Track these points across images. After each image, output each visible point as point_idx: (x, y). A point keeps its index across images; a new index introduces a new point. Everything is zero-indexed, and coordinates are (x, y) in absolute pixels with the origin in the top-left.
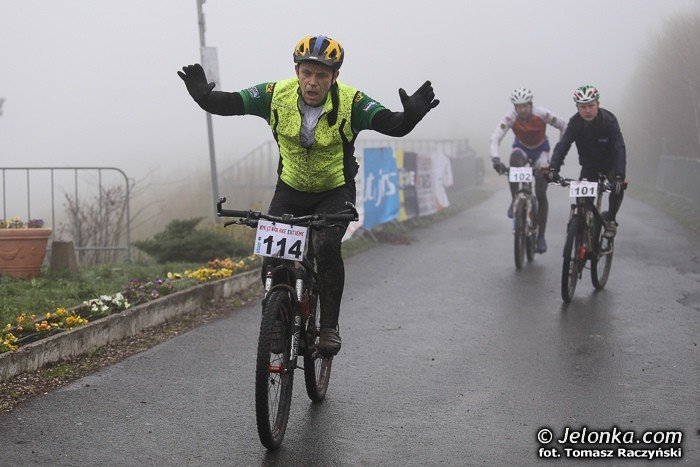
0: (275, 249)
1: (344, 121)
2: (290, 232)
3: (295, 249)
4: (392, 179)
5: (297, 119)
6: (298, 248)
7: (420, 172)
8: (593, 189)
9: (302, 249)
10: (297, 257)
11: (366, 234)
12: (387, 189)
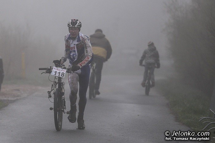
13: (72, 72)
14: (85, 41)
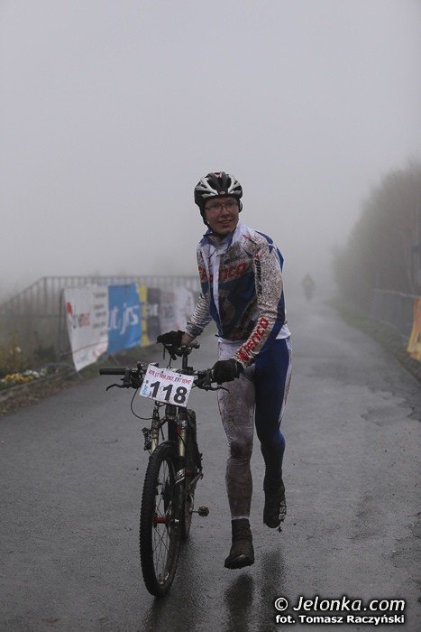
4: (135, 311)
7: (163, 305)
11: (110, 358)
12: (131, 319)
13: (214, 385)
14: (259, 254)
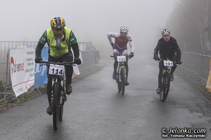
0: (55, 72)
1: (67, 40)
2: (59, 67)
3: (61, 72)
5: (55, 41)
6: (62, 72)
8: (171, 63)
9: (63, 72)
10: (61, 74)
